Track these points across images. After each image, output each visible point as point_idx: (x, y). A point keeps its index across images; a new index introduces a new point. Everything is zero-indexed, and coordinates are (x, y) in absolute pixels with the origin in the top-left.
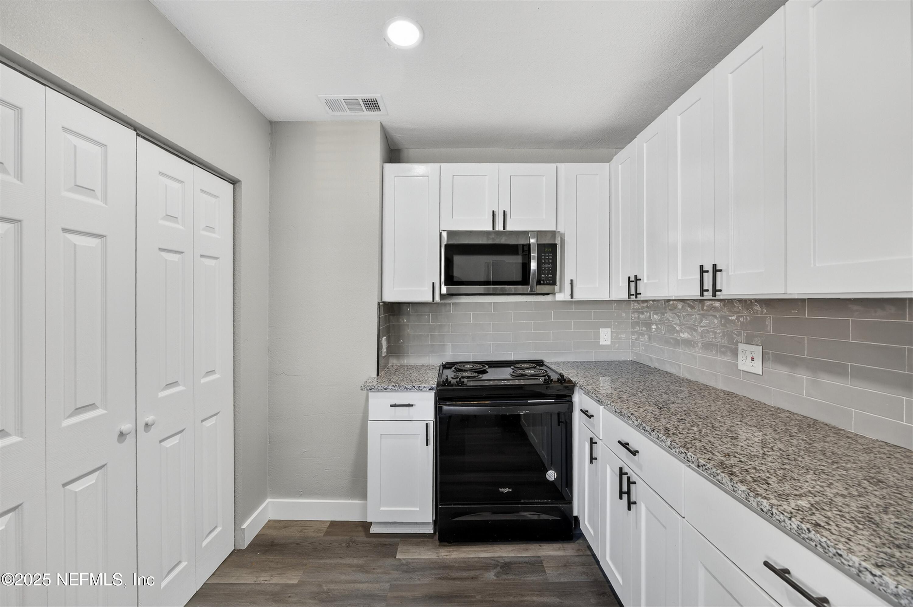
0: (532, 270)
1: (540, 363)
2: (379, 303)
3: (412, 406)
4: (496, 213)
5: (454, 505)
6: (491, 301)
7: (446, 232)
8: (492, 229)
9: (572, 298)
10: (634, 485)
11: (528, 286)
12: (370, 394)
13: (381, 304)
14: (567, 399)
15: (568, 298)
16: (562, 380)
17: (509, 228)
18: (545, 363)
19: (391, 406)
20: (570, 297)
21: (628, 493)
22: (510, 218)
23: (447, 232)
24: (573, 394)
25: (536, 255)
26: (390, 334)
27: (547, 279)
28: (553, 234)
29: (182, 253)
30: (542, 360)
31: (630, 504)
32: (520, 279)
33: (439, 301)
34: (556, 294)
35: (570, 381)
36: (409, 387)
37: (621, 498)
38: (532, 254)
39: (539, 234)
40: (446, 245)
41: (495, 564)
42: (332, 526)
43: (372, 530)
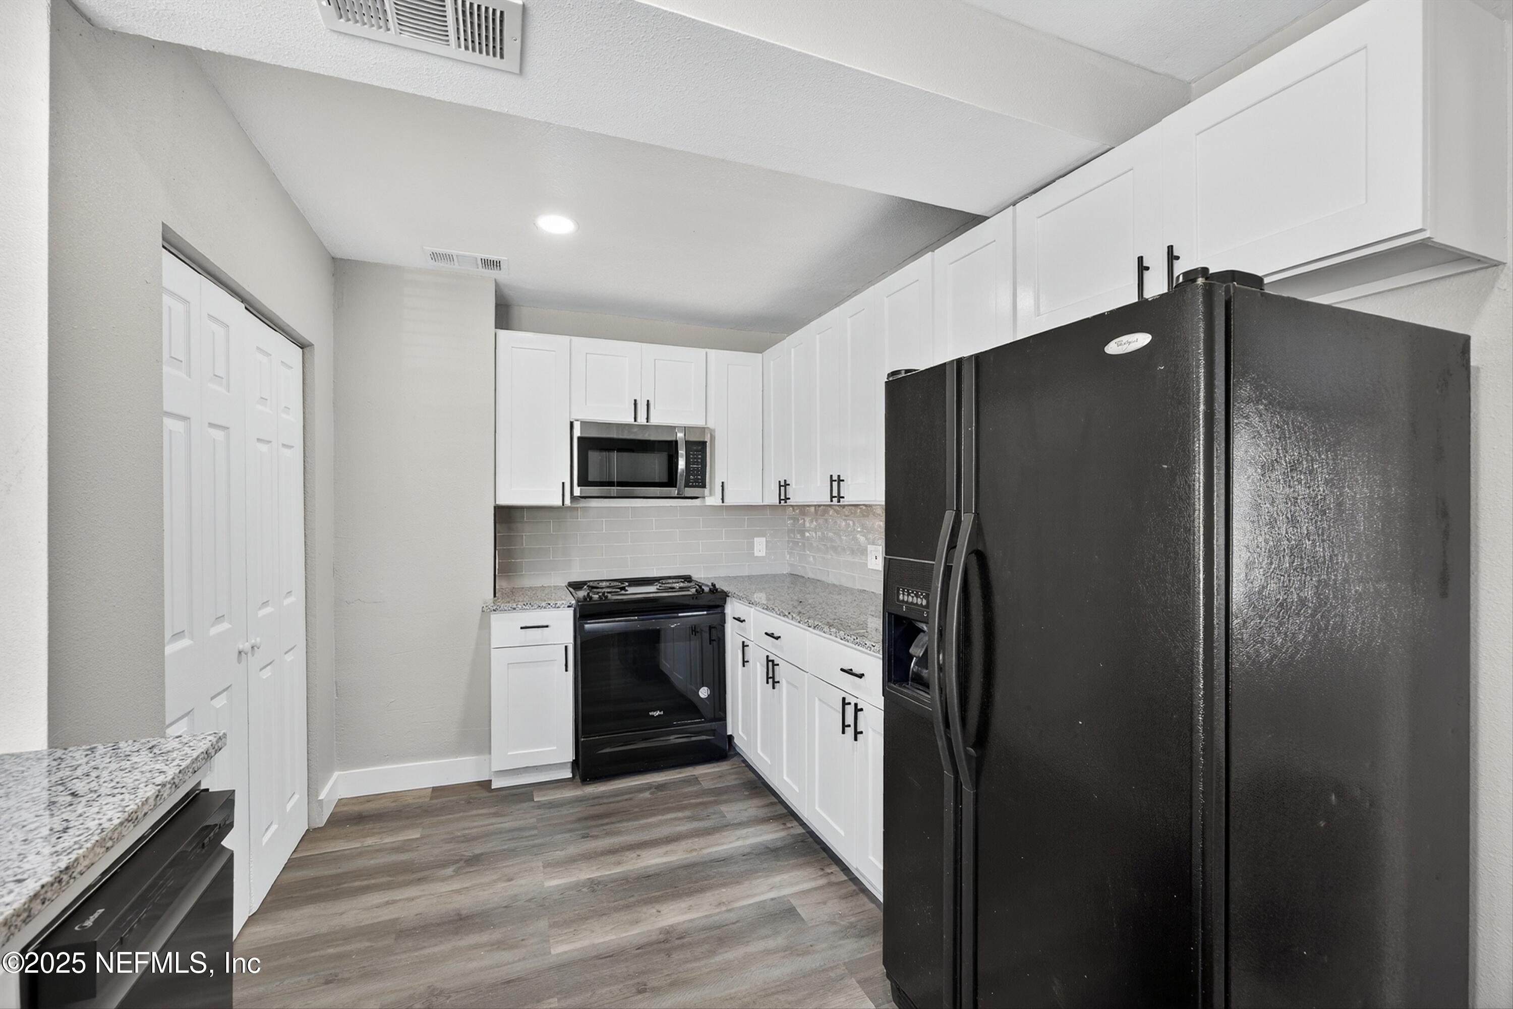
0: (680, 469)
1: (688, 579)
2: (493, 507)
3: (547, 626)
4: (638, 402)
5: (599, 736)
6: (628, 505)
7: (579, 422)
8: (633, 420)
9: (723, 502)
10: (777, 667)
11: (674, 489)
12: (490, 616)
14: (719, 610)
15: (719, 503)
16: (714, 590)
17: (654, 421)
18: (693, 579)
19: (522, 628)
20: (721, 501)
21: (773, 678)
22: (655, 411)
23: (581, 422)
24: (725, 603)
25: (684, 453)
27: (696, 480)
28: (703, 430)
29: (269, 442)
30: (690, 576)
31: (774, 682)
32: (665, 479)
33: (569, 504)
34: (706, 498)
35: (723, 591)
36: (544, 604)
37: (768, 683)
38: (680, 451)
39: (685, 429)
40: (579, 438)
41: (649, 787)
42: (437, 791)
43: (494, 786)
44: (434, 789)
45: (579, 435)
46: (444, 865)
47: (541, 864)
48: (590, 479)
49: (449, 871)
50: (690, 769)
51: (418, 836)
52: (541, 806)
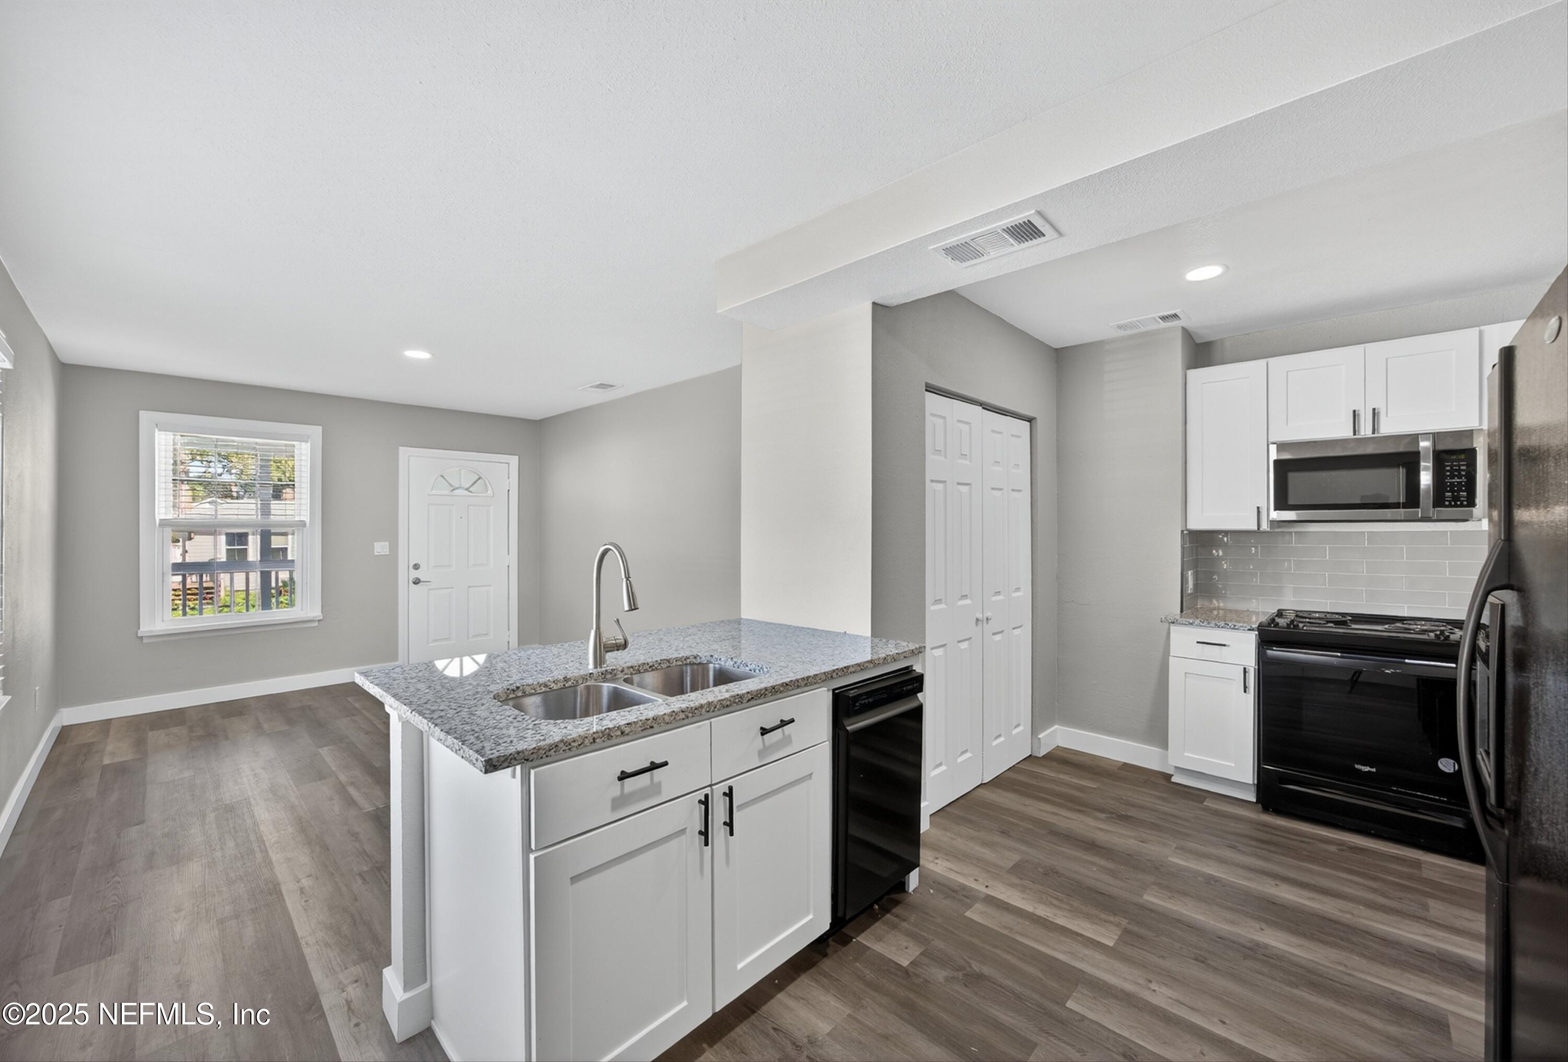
0: (1424, 485)
2: (1182, 531)
3: (1225, 646)
4: (1361, 413)
6: (1362, 531)
7: (1276, 445)
8: (1352, 434)
11: (1418, 509)
12: (1173, 628)
13: (1185, 532)
17: (1382, 432)
19: (1198, 642)
22: (1387, 416)
23: (1278, 445)
25: (1430, 464)
26: (1199, 569)
27: (1456, 498)
28: (1460, 435)
29: (1002, 489)
32: (1402, 500)
33: (1269, 529)
34: (1482, 520)
36: (1221, 625)
38: (1423, 462)
40: (1276, 462)
41: (1340, 844)
42: (1126, 766)
43: (1174, 779)
44: (1125, 764)
45: (1275, 458)
46: (1102, 810)
47: (1174, 845)
48: (1291, 502)
49: (1103, 816)
50: (1421, 852)
51: (1096, 787)
52: (1208, 810)
